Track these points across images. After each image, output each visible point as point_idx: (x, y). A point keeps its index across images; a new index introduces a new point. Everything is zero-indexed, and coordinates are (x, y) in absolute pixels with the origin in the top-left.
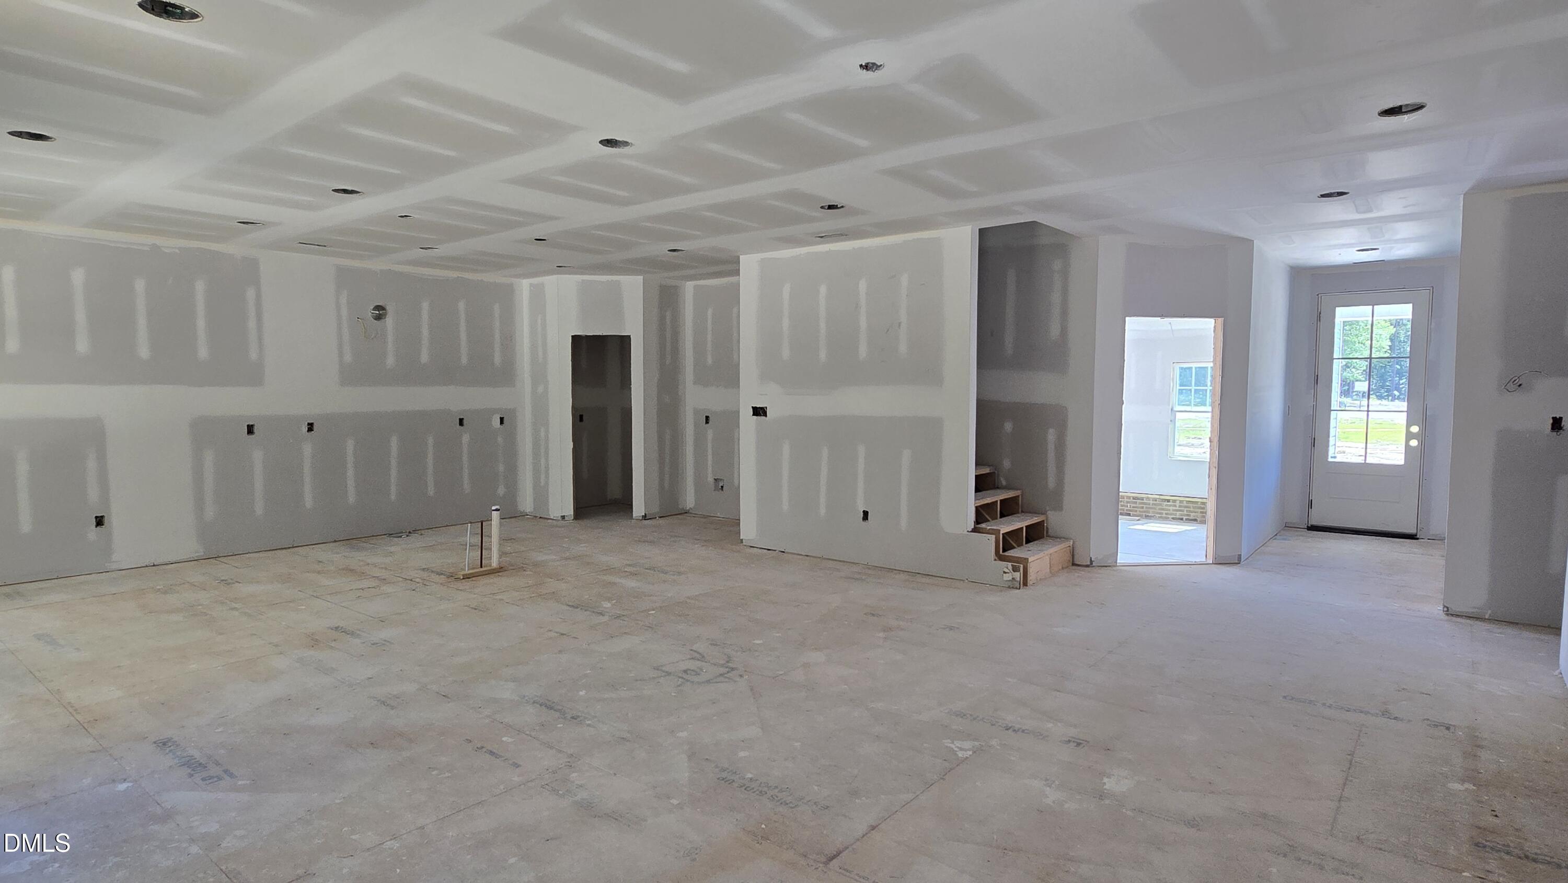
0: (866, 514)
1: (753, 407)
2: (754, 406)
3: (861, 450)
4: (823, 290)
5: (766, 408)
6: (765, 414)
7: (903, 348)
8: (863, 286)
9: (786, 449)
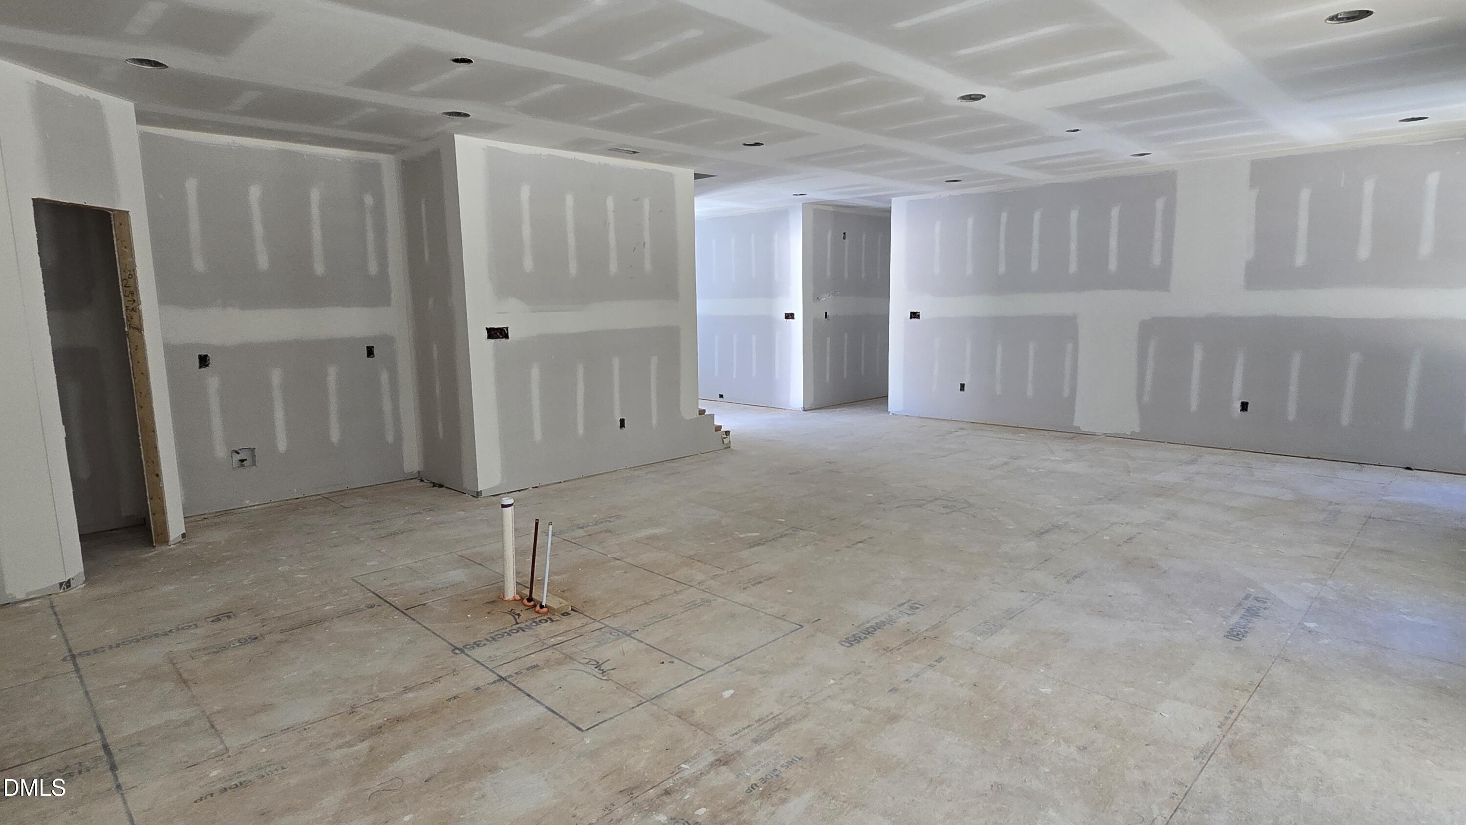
0: (622, 422)
1: (487, 329)
2: (488, 327)
3: (616, 362)
4: (570, 200)
5: (507, 328)
6: (506, 336)
7: (648, 266)
8: (610, 203)
9: (535, 373)
